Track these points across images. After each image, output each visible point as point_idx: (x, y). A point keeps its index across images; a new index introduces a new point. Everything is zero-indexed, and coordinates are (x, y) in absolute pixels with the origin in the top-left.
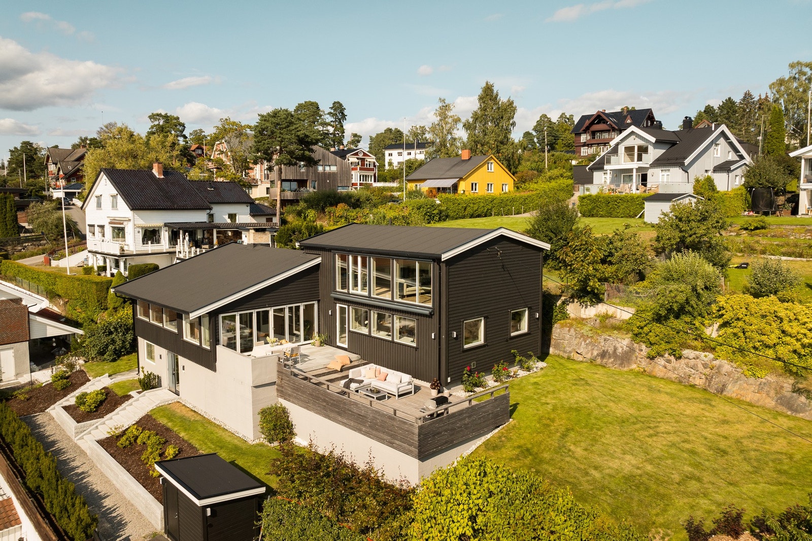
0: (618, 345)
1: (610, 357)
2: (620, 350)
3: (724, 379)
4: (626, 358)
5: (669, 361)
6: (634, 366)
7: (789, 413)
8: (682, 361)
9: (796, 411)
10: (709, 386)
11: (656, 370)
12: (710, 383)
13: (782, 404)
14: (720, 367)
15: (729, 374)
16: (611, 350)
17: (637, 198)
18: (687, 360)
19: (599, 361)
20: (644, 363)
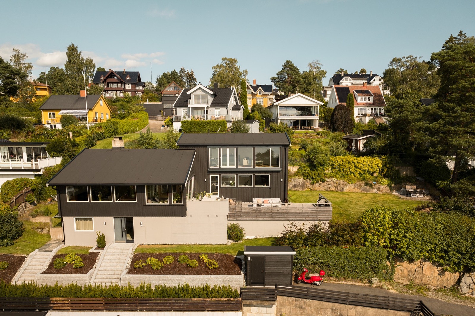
0: (300, 181)
1: (298, 187)
2: (301, 183)
3: (342, 186)
4: (303, 186)
5: (320, 184)
6: (306, 189)
7: (366, 192)
8: (325, 183)
9: (367, 191)
10: (337, 190)
11: (316, 188)
12: (337, 189)
13: (363, 190)
14: (339, 182)
15: (343, 185)
16: (297, 184)
17: (216, 122)
18: (327, 182)
19: (293, 189)
20: (310, 187)
